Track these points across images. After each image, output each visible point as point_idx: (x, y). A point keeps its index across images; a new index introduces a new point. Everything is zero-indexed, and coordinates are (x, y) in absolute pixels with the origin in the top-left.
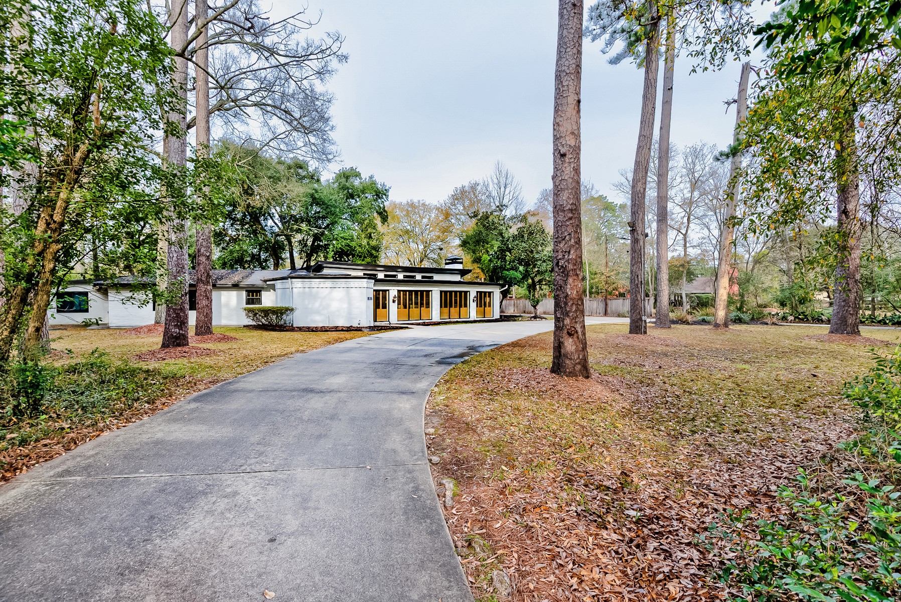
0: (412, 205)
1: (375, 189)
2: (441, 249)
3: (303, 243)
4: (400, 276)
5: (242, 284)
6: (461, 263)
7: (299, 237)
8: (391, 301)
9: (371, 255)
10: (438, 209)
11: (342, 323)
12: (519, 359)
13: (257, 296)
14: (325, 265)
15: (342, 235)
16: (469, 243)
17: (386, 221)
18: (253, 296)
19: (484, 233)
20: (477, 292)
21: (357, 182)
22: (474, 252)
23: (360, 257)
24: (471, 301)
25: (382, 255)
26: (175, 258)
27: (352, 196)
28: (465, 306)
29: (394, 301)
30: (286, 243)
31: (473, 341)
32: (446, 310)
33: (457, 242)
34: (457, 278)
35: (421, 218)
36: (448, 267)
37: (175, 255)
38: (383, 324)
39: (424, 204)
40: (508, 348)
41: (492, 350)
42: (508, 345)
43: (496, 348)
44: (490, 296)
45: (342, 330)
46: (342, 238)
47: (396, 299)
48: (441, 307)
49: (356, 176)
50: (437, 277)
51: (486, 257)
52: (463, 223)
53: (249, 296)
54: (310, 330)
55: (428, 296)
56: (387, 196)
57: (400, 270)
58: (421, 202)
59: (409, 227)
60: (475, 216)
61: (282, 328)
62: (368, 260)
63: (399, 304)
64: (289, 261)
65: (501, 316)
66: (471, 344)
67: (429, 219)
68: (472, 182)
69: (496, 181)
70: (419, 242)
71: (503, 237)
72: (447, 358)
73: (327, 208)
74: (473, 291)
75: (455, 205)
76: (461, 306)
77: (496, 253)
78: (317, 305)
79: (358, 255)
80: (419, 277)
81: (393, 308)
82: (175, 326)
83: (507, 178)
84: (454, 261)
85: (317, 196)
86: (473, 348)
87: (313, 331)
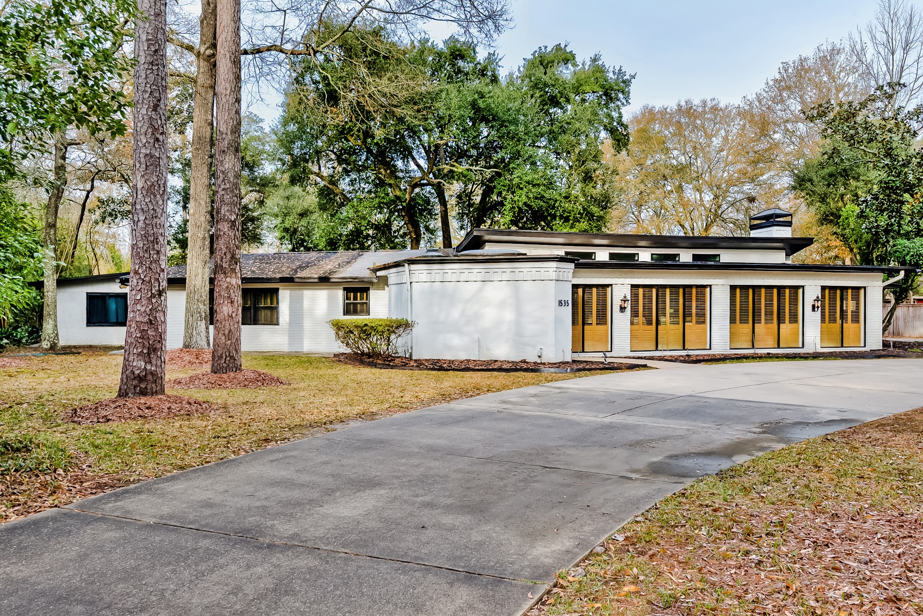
0: (687, 111)
1: (601, 81)
2: (752, 200)
3: (464, 198)
4: (645, 256)
5: (335, 277)
6: (789, 224)
7: (456, 187)
8: (616, 308)
9: (590, 216)
10: (742, 114)
11: (502, 352)
12: (903, 474)
13: (362, 298)
14: (487, 237)
15: (529, 178)
16: (810, 180)
17: (625, 145)
18: (355, 298)
19: (847, 152)
20: (823, 288)
21: (566, 73)
22: (823, 199)
23: (567, 220)
24: (808, 308)
25: (614, 213)
26: (141, 224)
27: (554, 101)
28: (794, 319)
29: (622, 309)
30: (434, 200)
31: (785, 407)
32: (746, 328)
33: (787, 181)
34: (779, 257)
35: (709, 137)
36: (755, 234)
37: (142, 218)
38: (597, 357)
39: (715, 109)
40: (876, 435)
41: (826, 439)
42: (880, 425)
43: (842, 434)
44: (856, 298)
45: (500, 370)
46: (528, 183)
47: (628, 305)
48: (733, 320)
49: (566, 61)
50: (727, 257)
51: (850, 210)
52: (801, 138)
53: (348, 298)
54: (438, 366)
55: (701, 299)
56: (627, 95)
57: (643, 243)
58: (709, 104)
59: (682, 159)
60: (822, 115)
61: (387, 361)
62: (584, 225)
63: (635, 314)
64: (440, 233)
65: (886, 344)
66: (776, 416)
67: (725, 138)
68: (824, 48)
69: (881, 37)
70: (705, 188)
71: (894, 159)
72: (687, 455)
73: (502, 126)
74: (812, 286)
75: (782, 101)
76: (780, 320)
77: (876, 198)
78: (456, 313)
79: (561, 217)
80: (686, 256)
81: (621, 322)
82: (139, 355)
83: (910, 27)
84: (770, 220)
85: (482, 105)
86: (774, 429)
87: (441, 369)
